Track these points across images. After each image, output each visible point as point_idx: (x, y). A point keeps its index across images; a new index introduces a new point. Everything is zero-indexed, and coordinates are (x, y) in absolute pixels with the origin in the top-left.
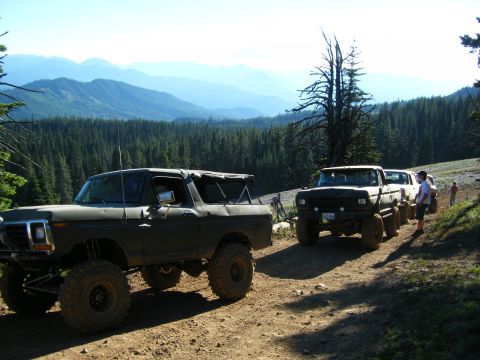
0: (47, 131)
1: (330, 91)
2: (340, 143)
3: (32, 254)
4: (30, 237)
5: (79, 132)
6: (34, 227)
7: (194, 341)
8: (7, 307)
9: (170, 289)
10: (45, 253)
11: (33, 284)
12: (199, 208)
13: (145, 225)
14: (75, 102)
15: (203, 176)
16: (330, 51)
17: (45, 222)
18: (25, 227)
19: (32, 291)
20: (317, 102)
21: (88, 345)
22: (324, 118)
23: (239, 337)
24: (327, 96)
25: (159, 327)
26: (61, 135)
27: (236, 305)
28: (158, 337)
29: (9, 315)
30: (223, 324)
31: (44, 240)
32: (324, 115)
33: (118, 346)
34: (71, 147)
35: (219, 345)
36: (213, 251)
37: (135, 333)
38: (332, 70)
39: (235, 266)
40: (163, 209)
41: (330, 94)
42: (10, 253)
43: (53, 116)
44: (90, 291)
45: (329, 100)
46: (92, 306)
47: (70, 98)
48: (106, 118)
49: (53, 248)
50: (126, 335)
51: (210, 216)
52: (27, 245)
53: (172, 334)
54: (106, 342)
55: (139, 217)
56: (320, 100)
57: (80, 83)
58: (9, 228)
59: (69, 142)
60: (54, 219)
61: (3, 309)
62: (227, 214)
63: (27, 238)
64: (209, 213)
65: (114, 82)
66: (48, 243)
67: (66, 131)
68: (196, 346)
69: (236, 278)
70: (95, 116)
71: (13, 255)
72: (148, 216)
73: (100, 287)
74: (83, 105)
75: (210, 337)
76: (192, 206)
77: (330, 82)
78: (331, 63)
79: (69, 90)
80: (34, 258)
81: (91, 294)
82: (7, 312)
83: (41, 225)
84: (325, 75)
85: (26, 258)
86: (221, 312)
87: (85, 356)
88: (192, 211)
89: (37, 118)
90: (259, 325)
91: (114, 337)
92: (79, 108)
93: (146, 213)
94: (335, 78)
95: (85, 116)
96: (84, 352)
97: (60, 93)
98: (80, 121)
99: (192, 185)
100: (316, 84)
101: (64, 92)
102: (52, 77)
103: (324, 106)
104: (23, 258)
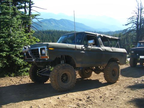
0: (47, 34)
1: (138, 19)
2: (140, 36)
3: (40, 60)
4: (40, 53)
5: (56, 34)
6: (41, 49)
7: (101, 97)
8: (31, 80)
9: (88, 78)
10: (45, 60)
11: (41, 73)
12: (102, 48)
13: (83, 52)
14: (55, 26)
15: (104, 36)
16: (138, 5)
17: (46, 47)
18: (38, 49)
19: (40, 75)
20: (133, 22)
21: (60, 96)
22: (135, 28)
23: (119, 97)
24: (137, 21)
25: (87, 91)
26: (51, 35)
27: (114, 85)
28: (87, 95)
29: (32, 83)
30: (111, 91)
31: (45, 54)
32: (135, 27)
33: (72, 97)
34: (53, 38)
35: (111, 100)
36: (106, 64)
37: (78, 92)
38: (139, 12)
39: (113, 70)
40: (89, 47)
41: (138, 20)
42: (32, 60)
43: (49, 29)
44: (61, 75)
45: (137, 22)
46: (62, 81)
47: (54, 24)
48: (64, 30)
49: (48, 58)
50: (74, 93)
51: (106, 51)
52: (39, 56)
53: (92, 94)
54: (67, 95)
55: (81, 49)
56: (134, 22)
57: (57, 20)
58: (32, 50)
59: (53, 37)
60: (49, 47)
61: (30, 81)
62: (112, 51)
63: (39, 54)
64: (105, 50)
65: (66, 20)
66: (46, 55)
67: (52, 34)
68: (102, 99)
69: (114, 75)
70: (61, 30)
71: (33, 60)
72: (84, 49)
73: (65, 74)
74: (57, 26)
75: (107, 96)
76: (100, 47)
77: (138, 16)
78: (139, 9)
79: (53, 22)
80: (41, 61)
81: (62, 77)
82: (31, 82)
83: (44, 49)
84: (136, 13)
85: (38, 61)
86: (109, 87)
87: (59, 100)
88: (100, 48)
89: (44, 30)
90: (125, 92)
91: (70, 93)
92: (56, 27)
93: (83, 48)
94: (140, 14)
95: (58, 30)
96: (58, 98)
97: (51, 23)
98: (56, 31)
99: (100, 39)
100: (133, 16)
101: (52, 23)
102: (48, 18)
103: (136, 24)
104: (37, 61)
